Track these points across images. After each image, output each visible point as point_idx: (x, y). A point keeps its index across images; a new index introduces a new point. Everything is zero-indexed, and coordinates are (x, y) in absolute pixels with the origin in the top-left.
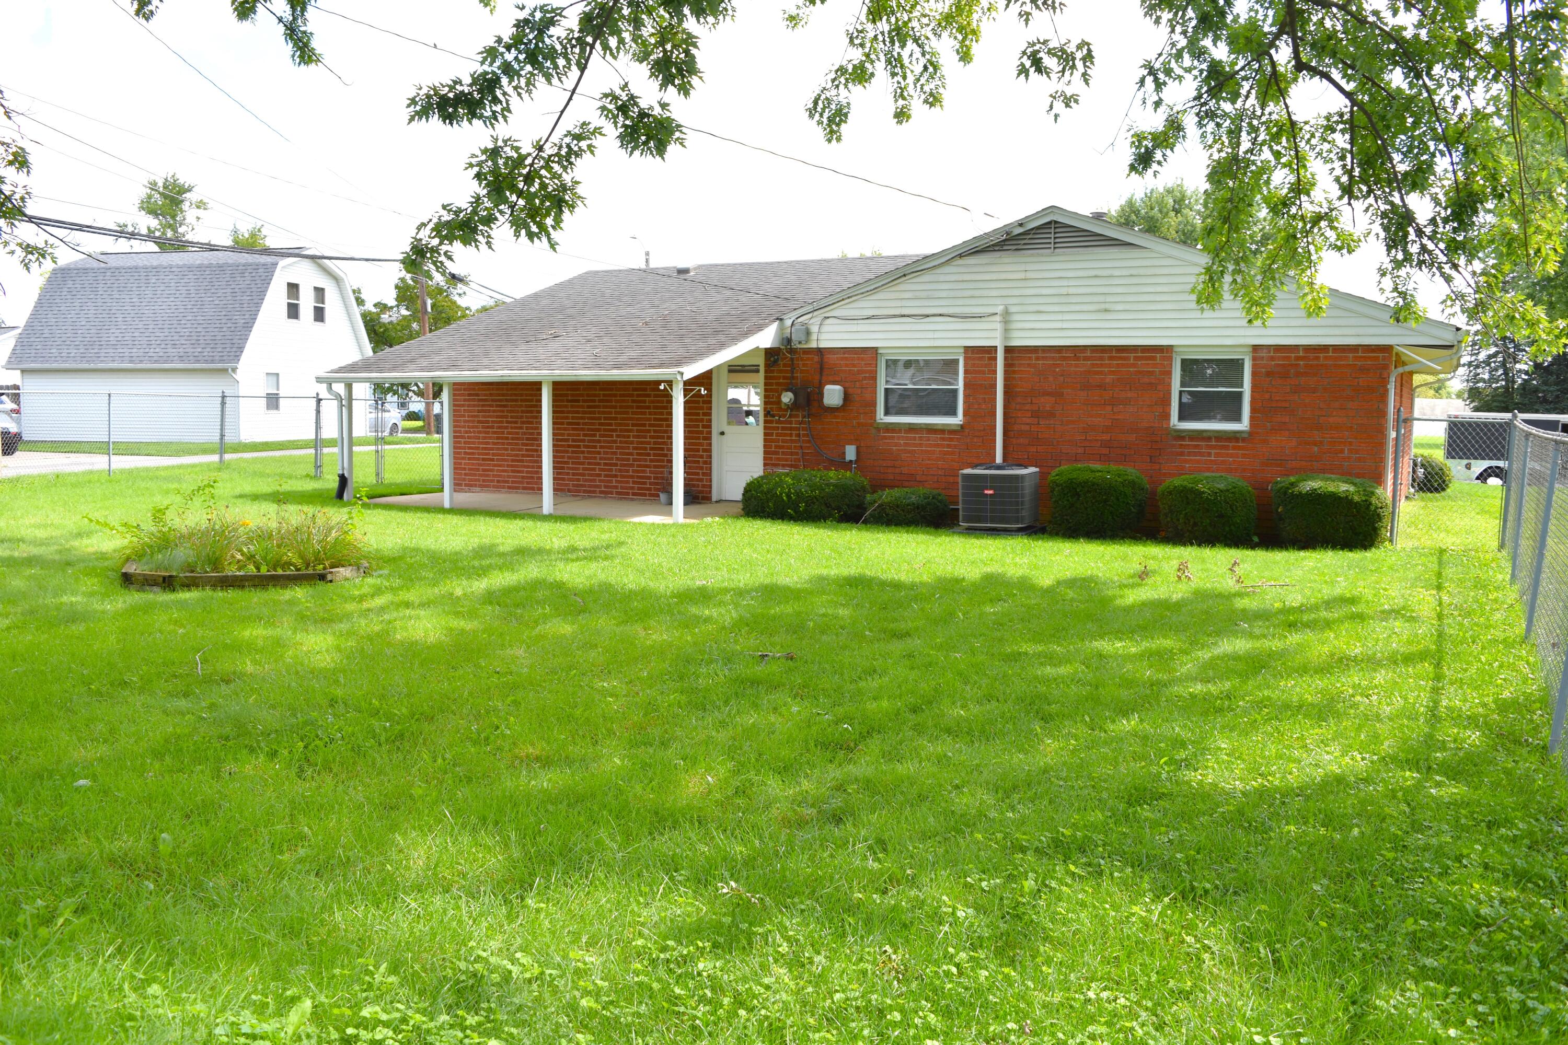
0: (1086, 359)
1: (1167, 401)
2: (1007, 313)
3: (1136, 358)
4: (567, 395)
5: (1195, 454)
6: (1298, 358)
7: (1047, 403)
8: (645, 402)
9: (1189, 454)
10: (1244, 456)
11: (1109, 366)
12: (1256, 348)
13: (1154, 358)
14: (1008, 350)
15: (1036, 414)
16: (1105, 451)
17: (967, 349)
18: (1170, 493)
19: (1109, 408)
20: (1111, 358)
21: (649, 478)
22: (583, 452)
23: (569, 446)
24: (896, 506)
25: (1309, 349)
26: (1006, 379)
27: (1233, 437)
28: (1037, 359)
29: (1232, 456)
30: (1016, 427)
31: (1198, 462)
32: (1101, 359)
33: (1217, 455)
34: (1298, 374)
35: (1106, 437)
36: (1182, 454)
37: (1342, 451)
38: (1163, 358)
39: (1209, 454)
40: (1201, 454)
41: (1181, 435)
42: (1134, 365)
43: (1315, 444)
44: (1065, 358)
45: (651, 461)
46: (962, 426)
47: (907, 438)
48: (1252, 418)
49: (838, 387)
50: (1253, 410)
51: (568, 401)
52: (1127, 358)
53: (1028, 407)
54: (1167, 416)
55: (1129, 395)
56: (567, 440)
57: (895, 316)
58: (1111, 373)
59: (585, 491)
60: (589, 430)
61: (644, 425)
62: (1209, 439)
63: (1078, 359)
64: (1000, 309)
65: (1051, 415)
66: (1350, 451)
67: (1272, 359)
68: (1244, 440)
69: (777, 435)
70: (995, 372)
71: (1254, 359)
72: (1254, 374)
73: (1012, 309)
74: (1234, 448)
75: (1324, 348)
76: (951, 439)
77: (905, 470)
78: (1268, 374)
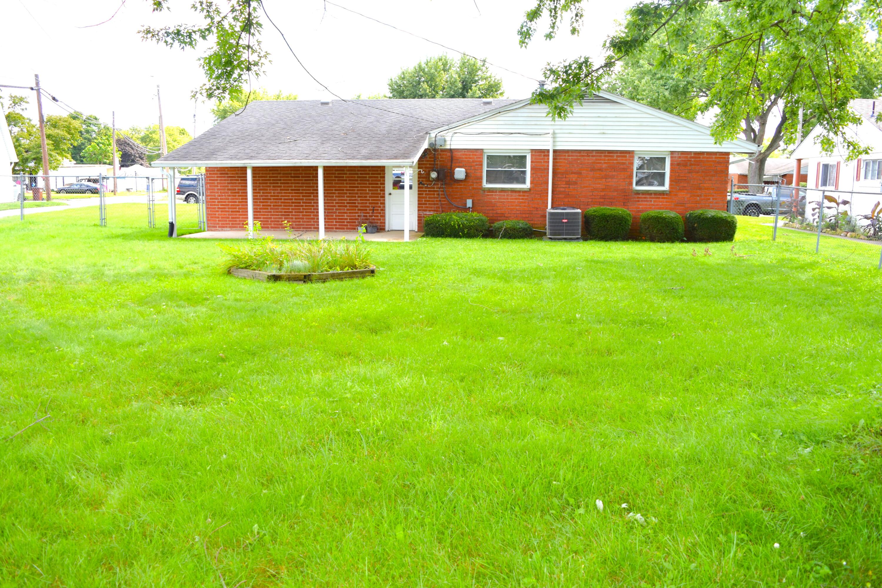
0: (593, 156)
1: (631, 177)
2: (554, 133)
3: (617, 156)
4: (291, 174)
5: (645, 201)
6: (691, 157)
7: (573, 178)
8: (343, 177)
9: (642, 201)
10: (666, 202)
11: (604, 160)
12: (672, 153)
13: (626, 157)
14: (555, 151)
15: (568, 183)
16: (602, 200)
17: (532, 150)
18: (650, 219)
19: (604, 180)
20: (605, 156)
21: (346, 219)
22: (302, 206)
23: (292, 203)
24: (514, 229)
25: (696, 153)
26: (554, 166)
27: (662, 193)
28: (569, 156)
29: (661, 202)
30: (558, 189)
31: (646, 205)
32: (601, 156)
33: (654, 201)
34: (691, 165)
35: (603, 194)
36: (639, 201)
37: (709, 199)
38: (630, 157)
39: (651, 201)
40: (647, 201)
41: (638, 193)
42: (616, 160)
43: (698, 196)
44: (583, 156)
45: (348, 210)
46: (530, 189)
47: (500, 195)
48: (671, 185)
49: (463, 170)
50: (671, 181)
51: (292, 177)
52: (613, 156)
53: (564, 179)
54: (631, 184)
55: (614, 173)
56: (292, 199)
57: (494, 133)
58: (605, 163)
59: (303, 228)
60: (306, 193)
61: (343, 190)
62: (651, 194)
63: (589, 156)
64: (551, 131)
65: (575, 183)
66: (713, 199)
67: (680, 157)
68: (667, 194)
69: (426, 194)
70: (548, 162)
71: (672, 157)
72: (672, 165)
73: (556, 131)
74: (662, 198)
75: (702, 153)
76: (524, 196)
77: (499, 211)
78: (678, 164)
